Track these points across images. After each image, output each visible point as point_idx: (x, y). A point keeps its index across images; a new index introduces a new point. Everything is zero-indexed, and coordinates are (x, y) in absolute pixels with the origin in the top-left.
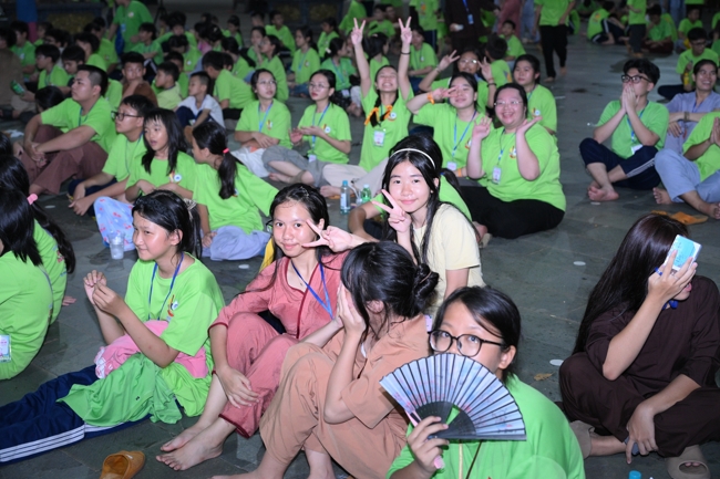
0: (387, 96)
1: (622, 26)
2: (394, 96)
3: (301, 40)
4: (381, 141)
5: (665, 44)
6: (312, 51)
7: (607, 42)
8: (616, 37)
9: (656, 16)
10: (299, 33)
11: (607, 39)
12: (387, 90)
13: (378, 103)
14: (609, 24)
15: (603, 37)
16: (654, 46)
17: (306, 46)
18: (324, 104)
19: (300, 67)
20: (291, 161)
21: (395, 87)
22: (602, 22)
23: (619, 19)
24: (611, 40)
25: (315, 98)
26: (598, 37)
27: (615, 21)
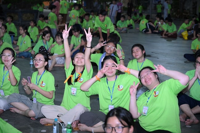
0: (79, 68)
1: (154, 26)
2: (83, 68)
3: (22, 31)
4: (75, 93)
5: (174, 34)
6: (27, 36)
7: (149, 32)
8: (152, 31)
9: (170, 23)
10: (21, 28)
11: (148, 31)
12: (79, 65)
13: (73, 72)
14: (149, 25)
15: (147, 30)
16: (169, 35)
17: (24, 34)
18: (42, 70)
19: (21, 44)
20: (23, 102)
21: (83, 64)
22: (146, 24)
23: (153, 23)
24: (150, 31)
25: (37, 67)
26: (145, 30)
27: (151, 24)
